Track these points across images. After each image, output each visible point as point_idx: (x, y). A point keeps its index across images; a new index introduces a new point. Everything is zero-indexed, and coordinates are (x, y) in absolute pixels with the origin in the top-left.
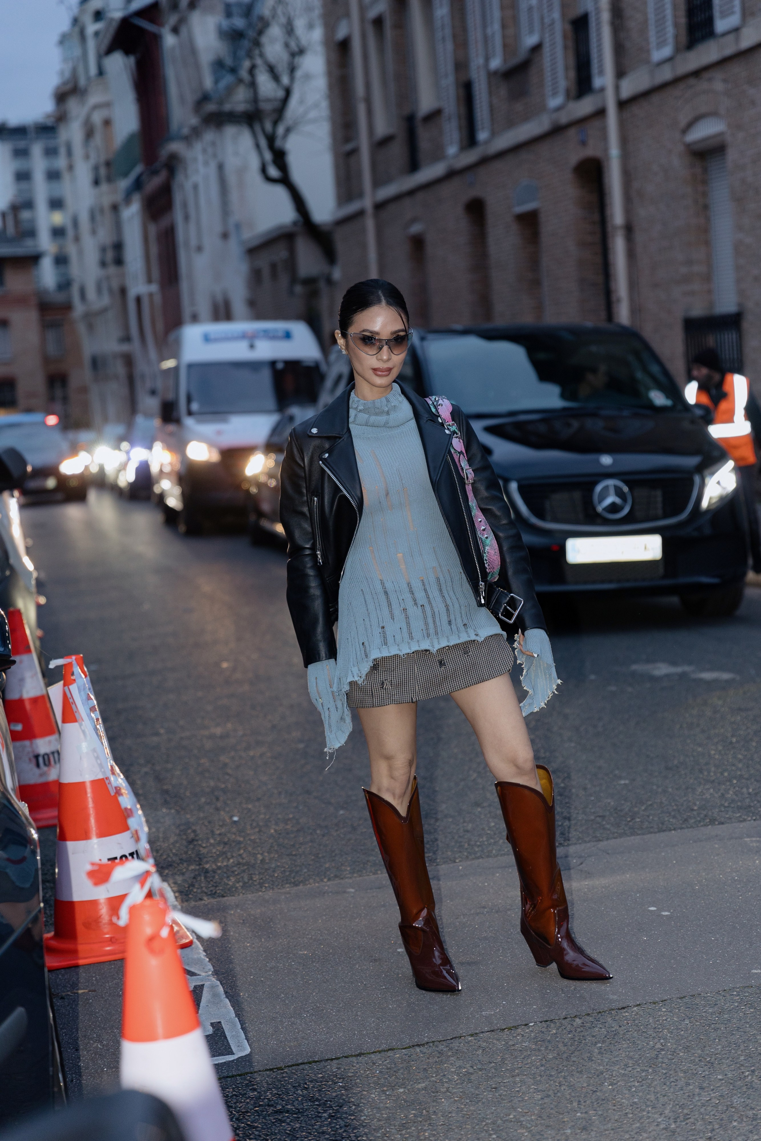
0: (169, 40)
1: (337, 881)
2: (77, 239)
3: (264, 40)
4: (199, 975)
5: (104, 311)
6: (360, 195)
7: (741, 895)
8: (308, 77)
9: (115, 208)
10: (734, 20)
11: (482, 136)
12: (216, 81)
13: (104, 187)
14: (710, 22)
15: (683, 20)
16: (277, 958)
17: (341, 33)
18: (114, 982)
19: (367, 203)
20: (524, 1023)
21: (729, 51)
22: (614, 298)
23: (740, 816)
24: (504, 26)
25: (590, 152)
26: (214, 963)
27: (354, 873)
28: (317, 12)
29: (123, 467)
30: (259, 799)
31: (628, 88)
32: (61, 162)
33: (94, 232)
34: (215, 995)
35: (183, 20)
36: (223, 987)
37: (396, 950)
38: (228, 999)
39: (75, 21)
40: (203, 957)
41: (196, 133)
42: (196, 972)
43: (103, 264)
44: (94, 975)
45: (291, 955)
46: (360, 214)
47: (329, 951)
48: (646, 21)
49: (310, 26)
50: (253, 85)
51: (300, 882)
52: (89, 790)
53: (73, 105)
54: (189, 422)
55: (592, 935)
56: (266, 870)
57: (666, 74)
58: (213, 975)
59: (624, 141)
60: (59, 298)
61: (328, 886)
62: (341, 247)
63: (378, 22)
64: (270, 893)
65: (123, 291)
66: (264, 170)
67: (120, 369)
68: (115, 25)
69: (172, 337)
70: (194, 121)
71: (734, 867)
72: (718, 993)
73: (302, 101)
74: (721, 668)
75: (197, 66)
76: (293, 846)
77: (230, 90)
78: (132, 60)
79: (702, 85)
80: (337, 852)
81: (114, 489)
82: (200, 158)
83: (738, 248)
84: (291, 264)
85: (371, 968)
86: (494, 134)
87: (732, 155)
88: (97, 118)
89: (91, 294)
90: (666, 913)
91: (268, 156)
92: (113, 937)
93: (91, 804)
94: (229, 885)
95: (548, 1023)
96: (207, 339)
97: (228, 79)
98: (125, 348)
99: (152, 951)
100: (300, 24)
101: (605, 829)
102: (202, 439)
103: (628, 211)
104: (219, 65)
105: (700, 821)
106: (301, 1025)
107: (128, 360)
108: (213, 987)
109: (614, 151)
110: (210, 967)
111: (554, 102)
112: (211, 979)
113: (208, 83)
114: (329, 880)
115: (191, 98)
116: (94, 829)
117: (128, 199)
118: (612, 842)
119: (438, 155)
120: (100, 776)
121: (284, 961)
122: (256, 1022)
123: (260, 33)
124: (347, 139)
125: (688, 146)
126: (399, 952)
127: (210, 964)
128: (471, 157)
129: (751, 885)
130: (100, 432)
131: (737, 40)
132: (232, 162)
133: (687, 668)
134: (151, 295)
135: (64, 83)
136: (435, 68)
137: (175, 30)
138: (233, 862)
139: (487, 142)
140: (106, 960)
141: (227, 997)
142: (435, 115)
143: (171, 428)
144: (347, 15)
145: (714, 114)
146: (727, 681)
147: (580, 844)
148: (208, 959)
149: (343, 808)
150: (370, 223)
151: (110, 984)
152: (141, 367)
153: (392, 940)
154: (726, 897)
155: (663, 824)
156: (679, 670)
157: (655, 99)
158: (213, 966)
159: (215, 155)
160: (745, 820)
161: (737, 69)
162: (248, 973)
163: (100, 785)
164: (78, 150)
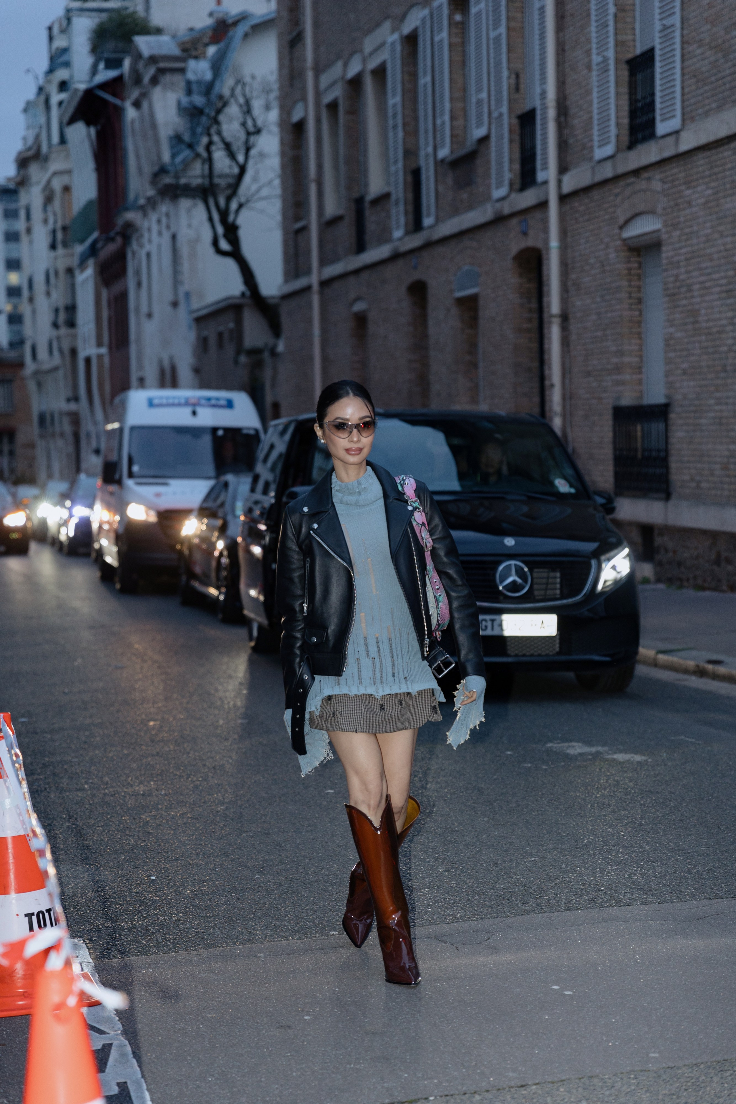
0: (131, 113)
1: (249, 945)
2: (31, 300)
3: (221, 118)
4: (108, 1034)
5: (56, 369)
6: (308, 272)
7: (642, 978)
8: (262, 155)
9: (70, 271)
10: (675, 124)
11: (428, 221)
12: (173, 156)
13: (60, 251)
14: (651, 123)
15: (625, 121)
16: (185, 1020)
17: (296, 117)
18: (24, 1036)
19: (314, 279)
20: (424, 1097)
21: (668, 154)
22: (547, 383)
23: (645, 899)
24: (453, 118)
25: (530, 243)
26: (124, 1022)
27: (266, 938)
28: (275, 94)
29: (65, 523)
30: (177, 860)
31: (569, 184)
32: (20, 225)
33: (48, 294)
34: (123, 1055)
35: (144, 95)
36: (131, 1047)
37: (303, 1018)
38: (136, 1059)
39: (41, 89)
40: (113, 1016)
41: (152, 203)
42: (105, 1030)
43: (55, 325)
44: (5, 1029)
45: (200, 1018)
46: (308, 289)
47: (237, 1015)
48: (591, 118)
49: (268, 108)
50: (210, 160)
51: (212, 945)
52: (10, 846)
53: (34, 170)
54: (130, 483)
55: (496, 1012)
56: (180, 930)
57: (607, 172)
58: (122, 1034)
59: (563, 233)
60: (13, 355)
61: (240, 950)
62: (285, 321)
63: (333, 107)
64: (183, 954)
65: (74, 352)
66: (215, 243)
67: (67, 428)
68: (80, 94)
69: (117, 400)
70: (151, 192)
71: (637, 949)
72: (615, 1075)
73: (255, 179)
74: (635, 751)
75: (156, 139)
76: (208, 907)
77: (186, 165)
78: (93, 131)
79: (642, 184)
80: (250, 916)
81: (55, 543)
82: (155, 227)
83: (668, 342)
84: (238, 334)
85: (278, 1034)
86: (438, 220)
87: (667, 253)
88: (57, 185)
89: (42, 353)
90: (569, 993)
91: (220, 230)
92: (26, 992)
93: (11, 860)
94: (143, 943)
95: (448, 1098)
96: (151, 404)
97: (186, 153)
98: (73, 406)
99: (58, 1018)
100: (257, 105)
101: (513, 905)
102: (142, 500)
103: (564, 301)
104: (177, 139)
105: (606, 902)
106: (205, 1089)
107: (75, 419)
108: (121, 1046)
109: (554, 243)
110: (120, 1026)
111: (498, 193)
112: (120, 1039)
113: (166, 157)
114: (241, 943)
115: (148, 170)
116: (13, 884)
117: (82, 264)
118: (519, 919)
119: (384, 237)
120: (22, 833)
121: (192, 1024)
122: (161, 1083)
123: (219, 111)
124: (297, 218)
125: (624, 240)
126: (306, 1020)
127: (120, 1023)
128: (415, 241)
129: (653, 968)
130: (43, 488)
131: (677, 142)
132: (185, 234)
133: (600, 749)
134: (100, 357)
135: (29, 149)
136: (385, 154)
137: (137, 104)
138: (148, 921)
139: (431, 227)
140: (18, 1015)
141: (134, 1057)
142: (384, 198)
143: (112, 488)
144: (304, 99)
145: (651, 212)
146: (639, 763)
147: (488, 918)
148: (118, 1018)
149: (259, 872)
150: (316, 299)
151: (20, 1039)
152: (87, 426)
153: (300, 1008)
154: (628, 979)
155: (570, 902)
156: (594, 750)
157: (596, 194)
158: (123, 1025)
159: (168, 227)
160: (649, 903)
161: (675, 170)
162: (157, 1033)
163: (21, 841)
164: (37, 214)
